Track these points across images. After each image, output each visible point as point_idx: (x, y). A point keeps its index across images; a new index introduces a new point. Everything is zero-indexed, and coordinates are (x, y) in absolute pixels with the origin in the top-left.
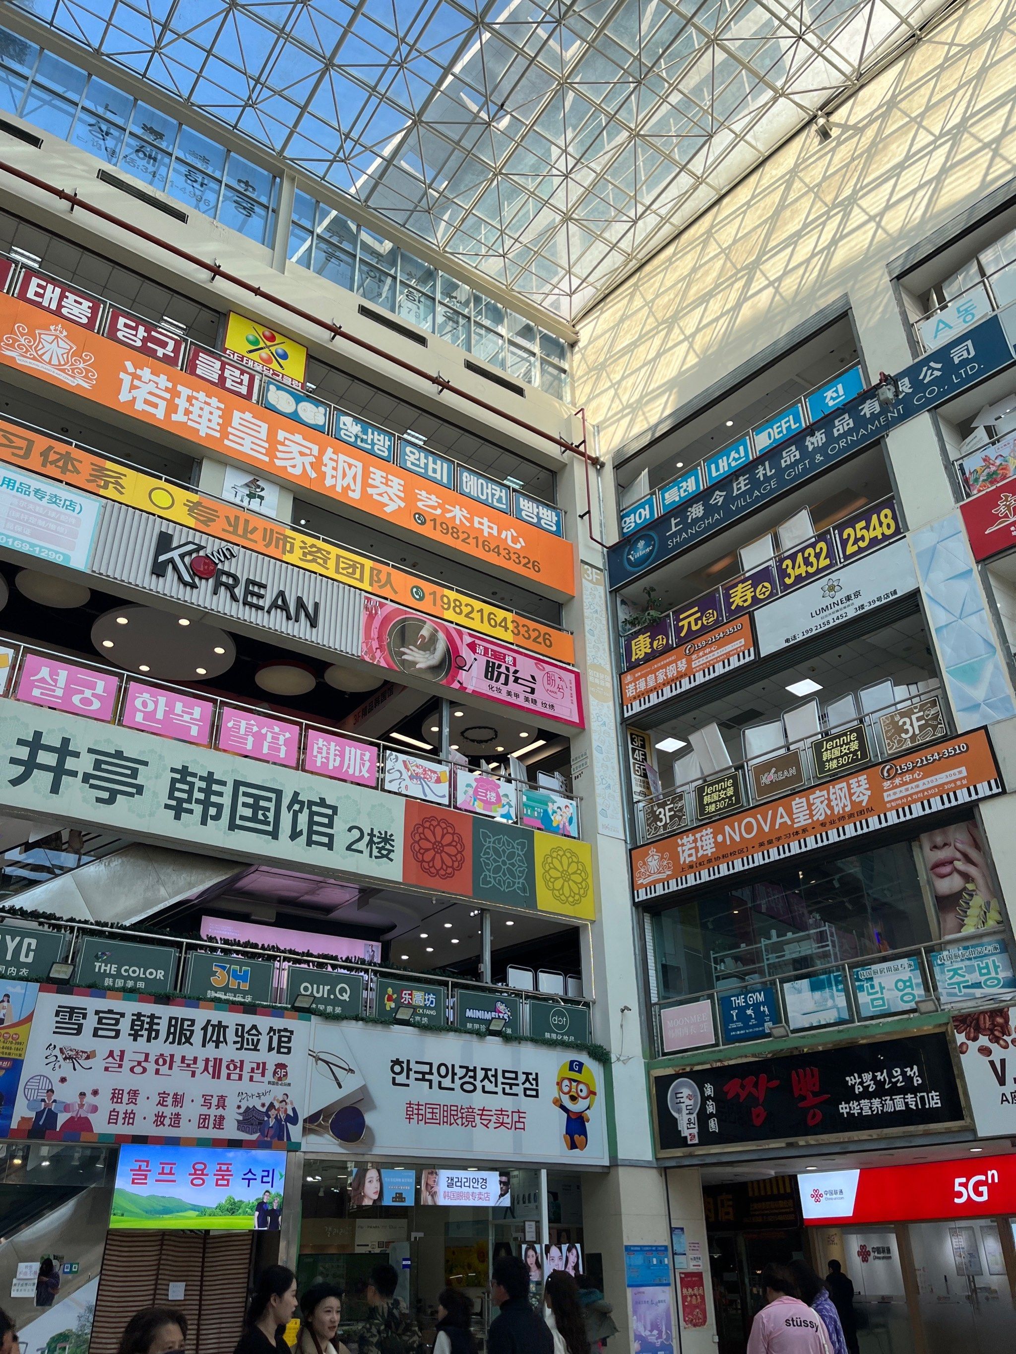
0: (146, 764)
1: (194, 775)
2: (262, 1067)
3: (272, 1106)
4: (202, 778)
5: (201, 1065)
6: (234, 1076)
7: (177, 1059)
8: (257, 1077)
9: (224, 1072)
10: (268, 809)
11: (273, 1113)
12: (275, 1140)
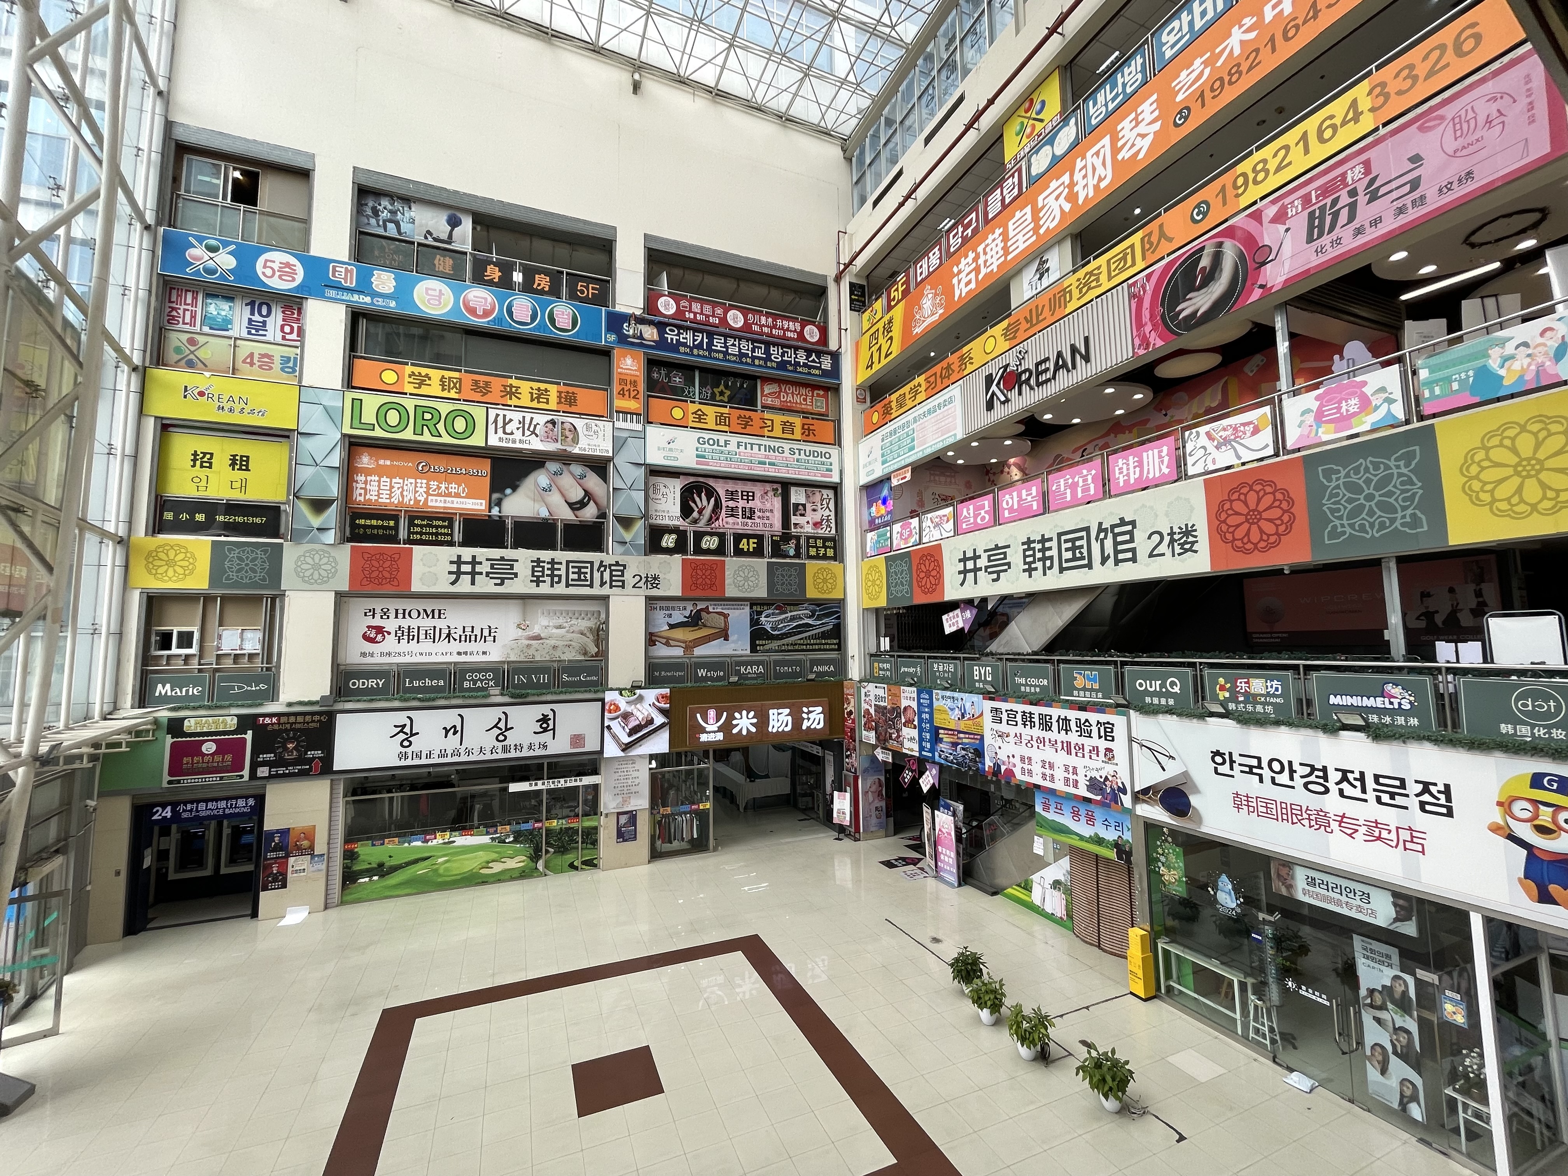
0: (1008, 546)
1: (1034, 541)
2: (1095, 749)
3: (1106, 779)
4: (1039, 542)
5: (1059, 745)
6: (1080, 755)
7: (1047, 740)
8: (1094, 756)
9: (1073, 751)
10: (1082, 547)
11: (1107, 783)
12: (1113, 804)
